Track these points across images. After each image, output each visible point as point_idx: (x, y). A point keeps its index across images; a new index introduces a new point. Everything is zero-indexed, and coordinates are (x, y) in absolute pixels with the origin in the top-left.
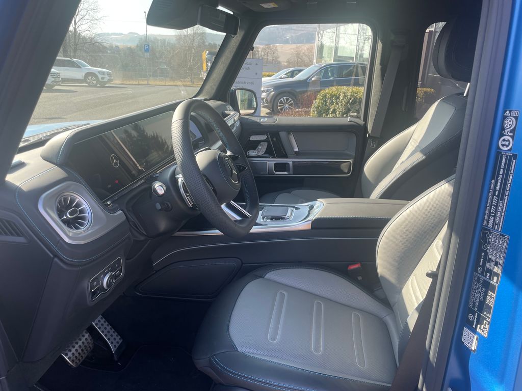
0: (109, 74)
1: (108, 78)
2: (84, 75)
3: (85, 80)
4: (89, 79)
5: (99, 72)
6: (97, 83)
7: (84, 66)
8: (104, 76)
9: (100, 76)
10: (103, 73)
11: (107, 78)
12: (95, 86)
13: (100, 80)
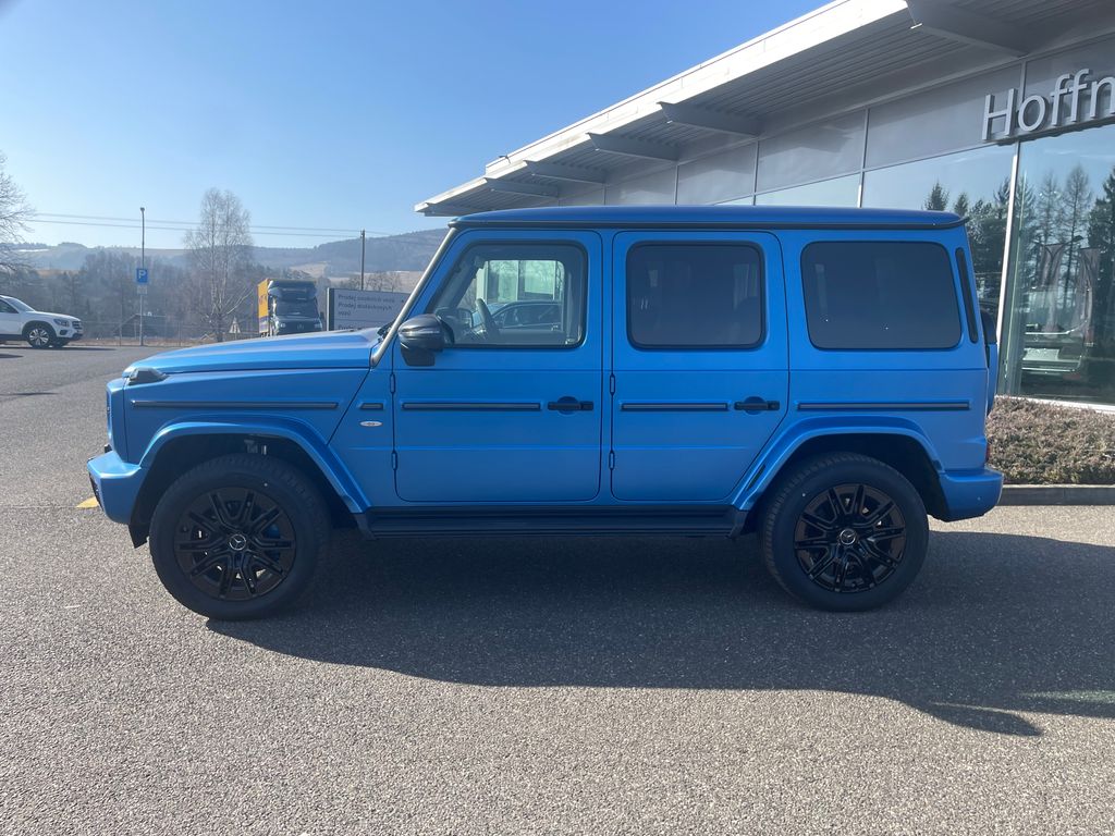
0: (75, 324)
1: (75, 331)
2: (22, 326)
3: (24, 336)
4: (33, 334)
5: (56, 321)
6: (49, 343)
7: (24, 309)
8: (65, 328)
9: (57, 329)
10: (65, 322)
11: (71, 331)
12: (44, 347)
13: (58, 335)
